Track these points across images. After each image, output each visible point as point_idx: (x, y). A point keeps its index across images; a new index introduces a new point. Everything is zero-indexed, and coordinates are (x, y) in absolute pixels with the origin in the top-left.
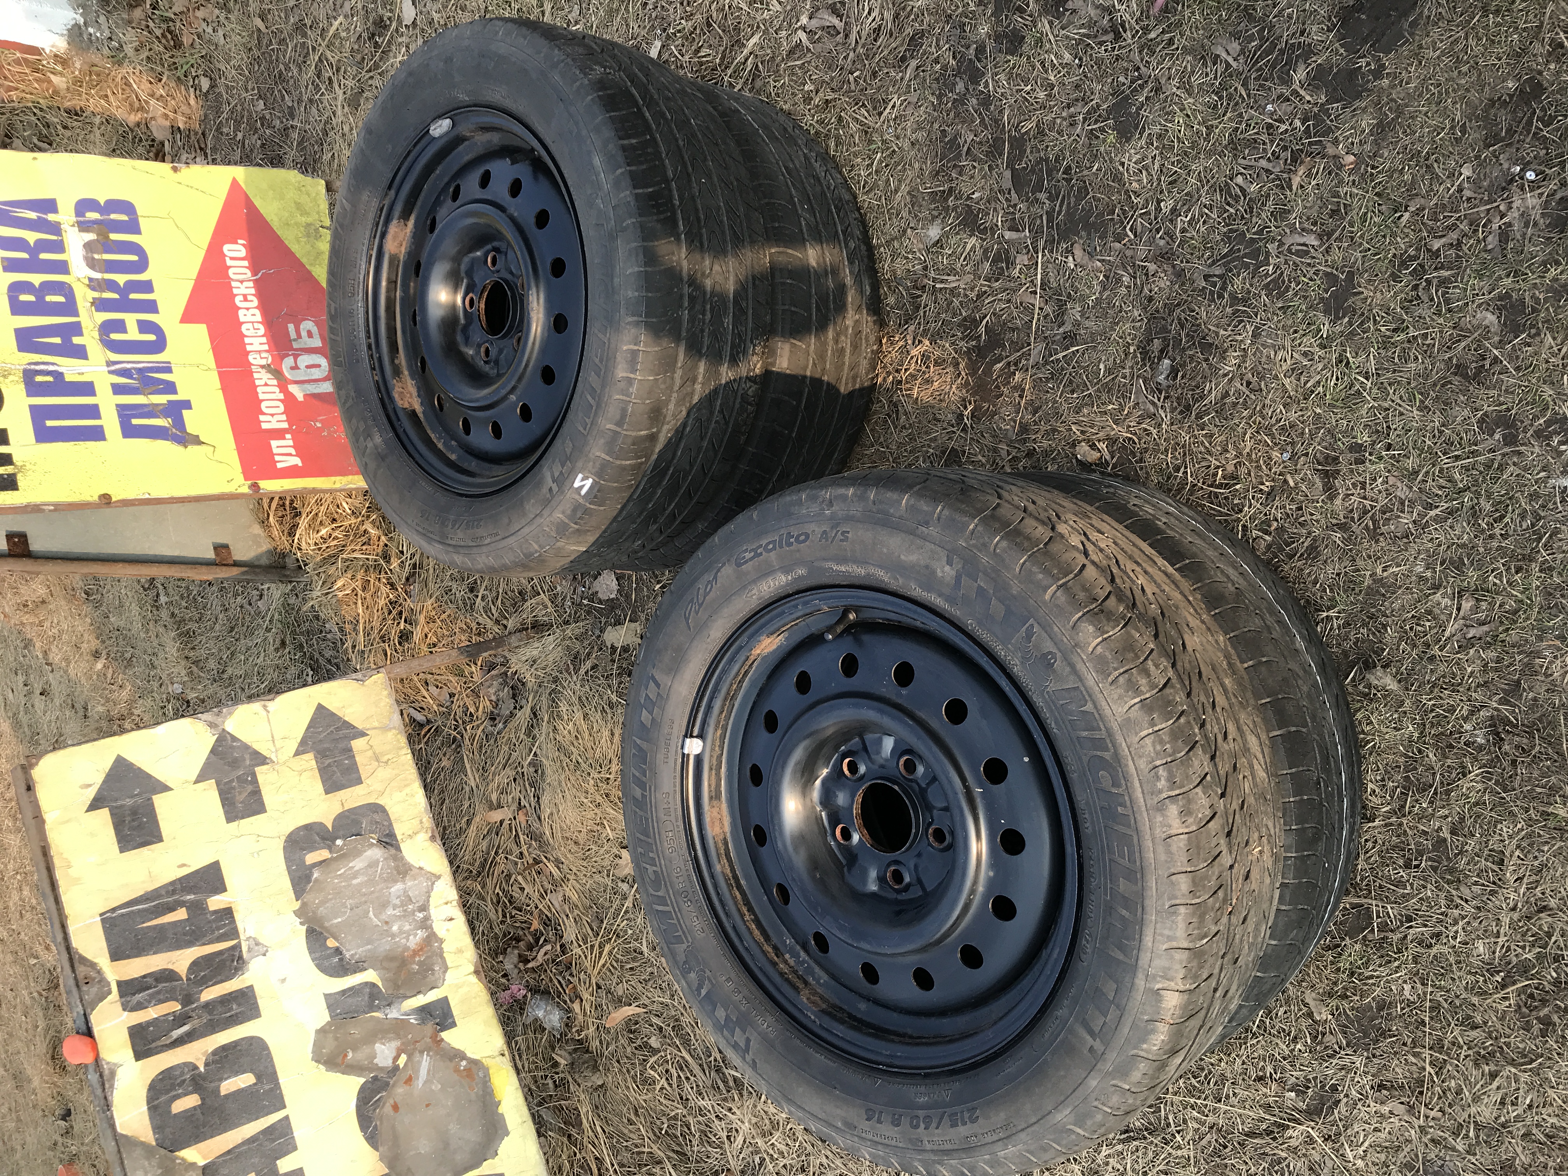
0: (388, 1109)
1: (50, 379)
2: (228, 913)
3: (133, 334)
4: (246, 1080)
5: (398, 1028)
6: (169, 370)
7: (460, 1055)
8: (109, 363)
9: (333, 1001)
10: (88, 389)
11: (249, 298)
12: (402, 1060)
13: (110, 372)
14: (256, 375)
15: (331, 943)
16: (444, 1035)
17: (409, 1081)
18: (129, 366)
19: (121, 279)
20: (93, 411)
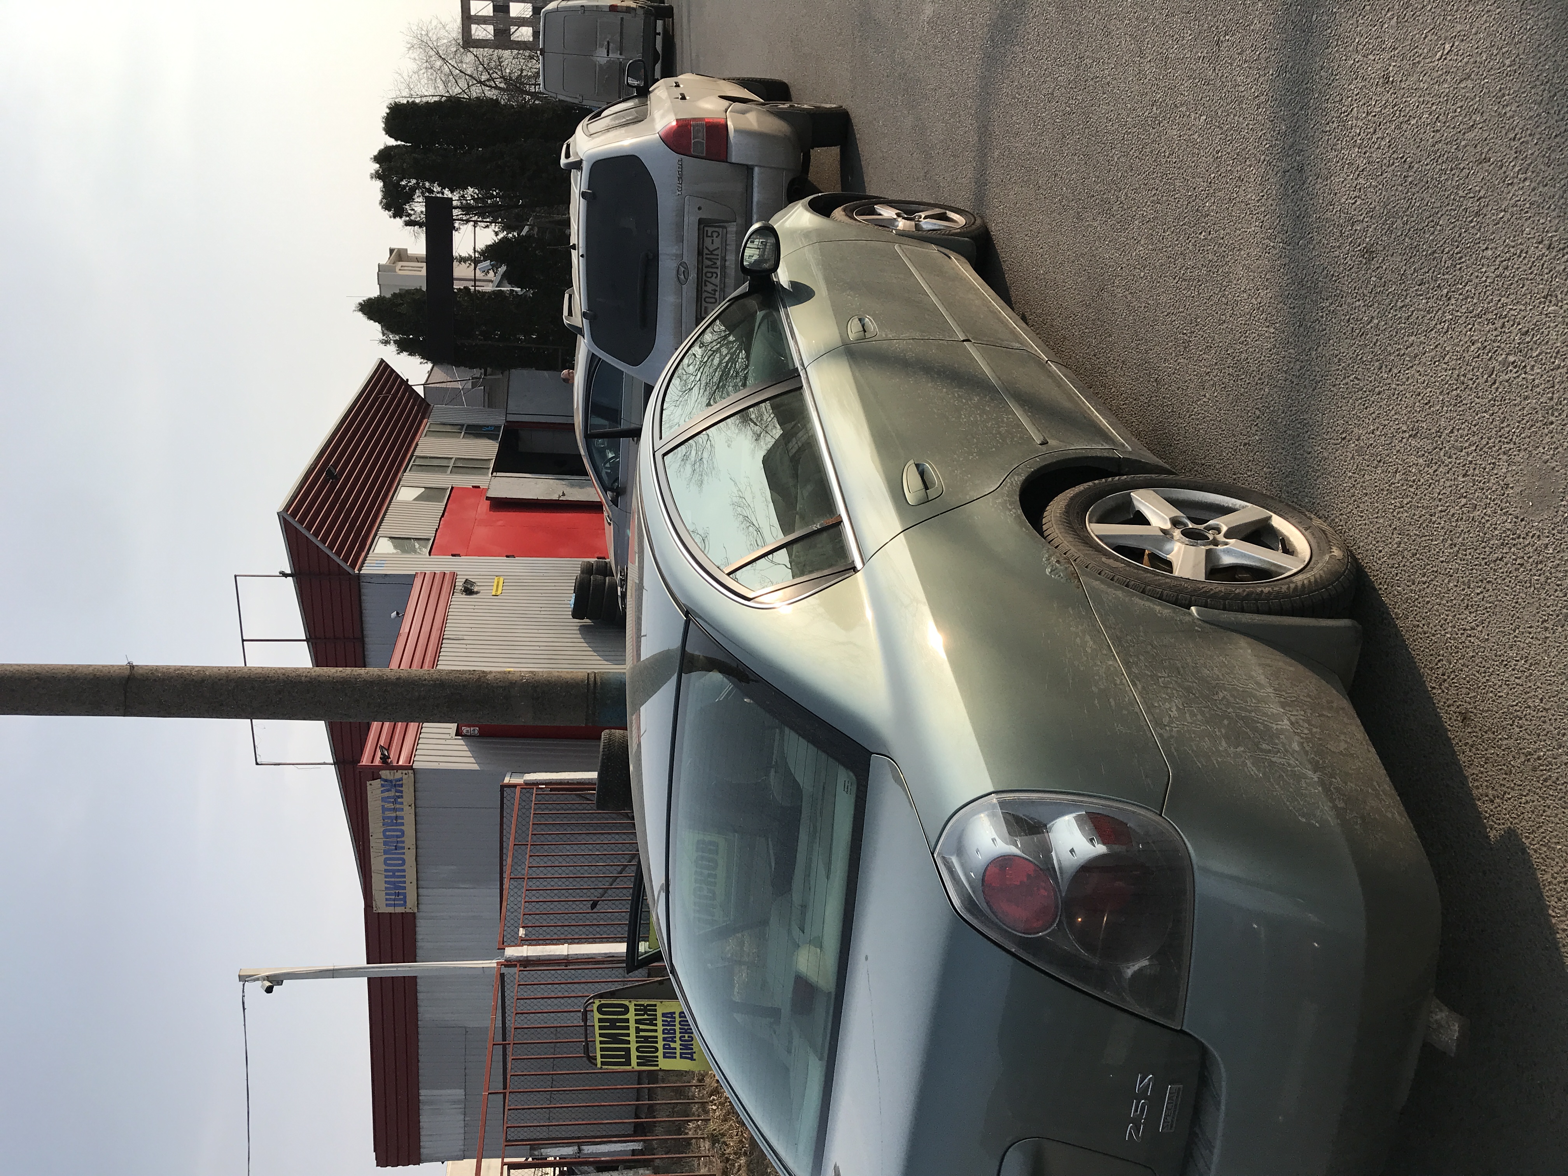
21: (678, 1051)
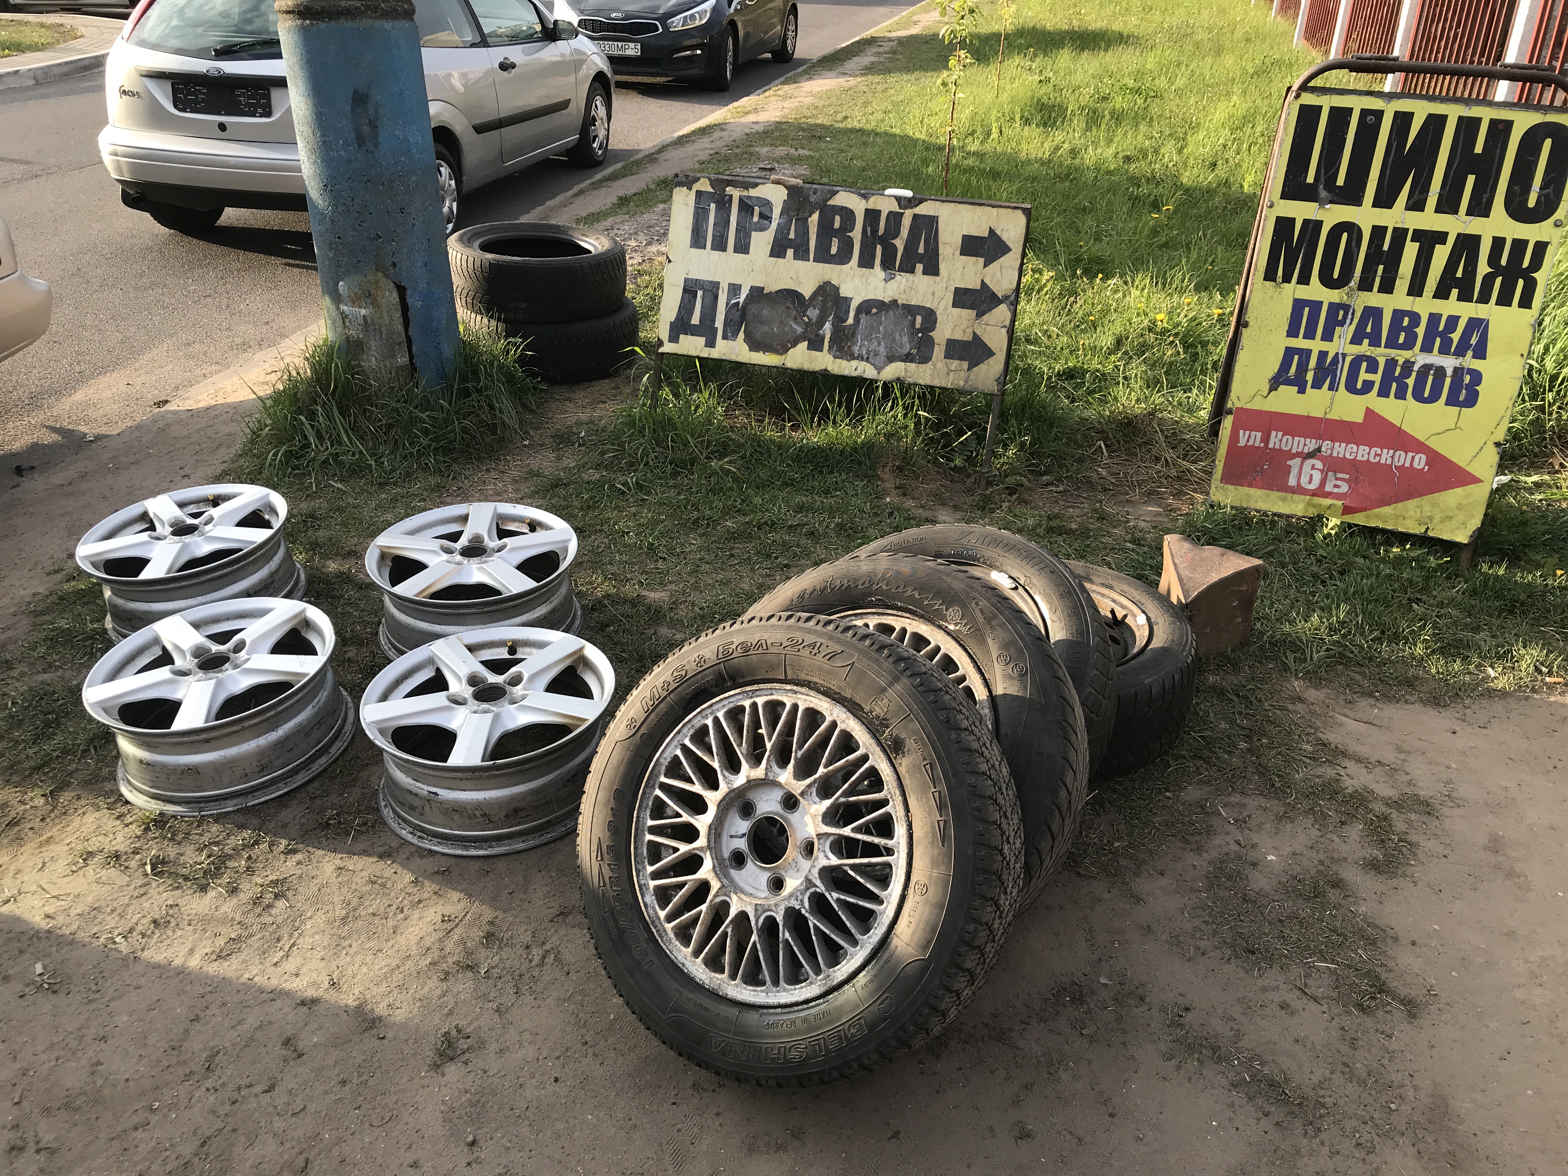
0: (789, 304)
1: (1340, 318)
2: (912, 271)
3: (1363, 376)
4: (834, 250)
5: (821, 323)
6: (1331, 388)
7: (794, 345)
8: (1344, 355)
9: (847, 300)
10: (1328, 336)
11: (1377, 458)
12: (806, 319)
13: (1337, 354)
14: (1314, 441)
15: (874, 310)
16: (806, 343)
17: (795, 319)
18: (1340, 366)
19: (1411, 381)
20: (1310, 335)
21: (1316, 345)
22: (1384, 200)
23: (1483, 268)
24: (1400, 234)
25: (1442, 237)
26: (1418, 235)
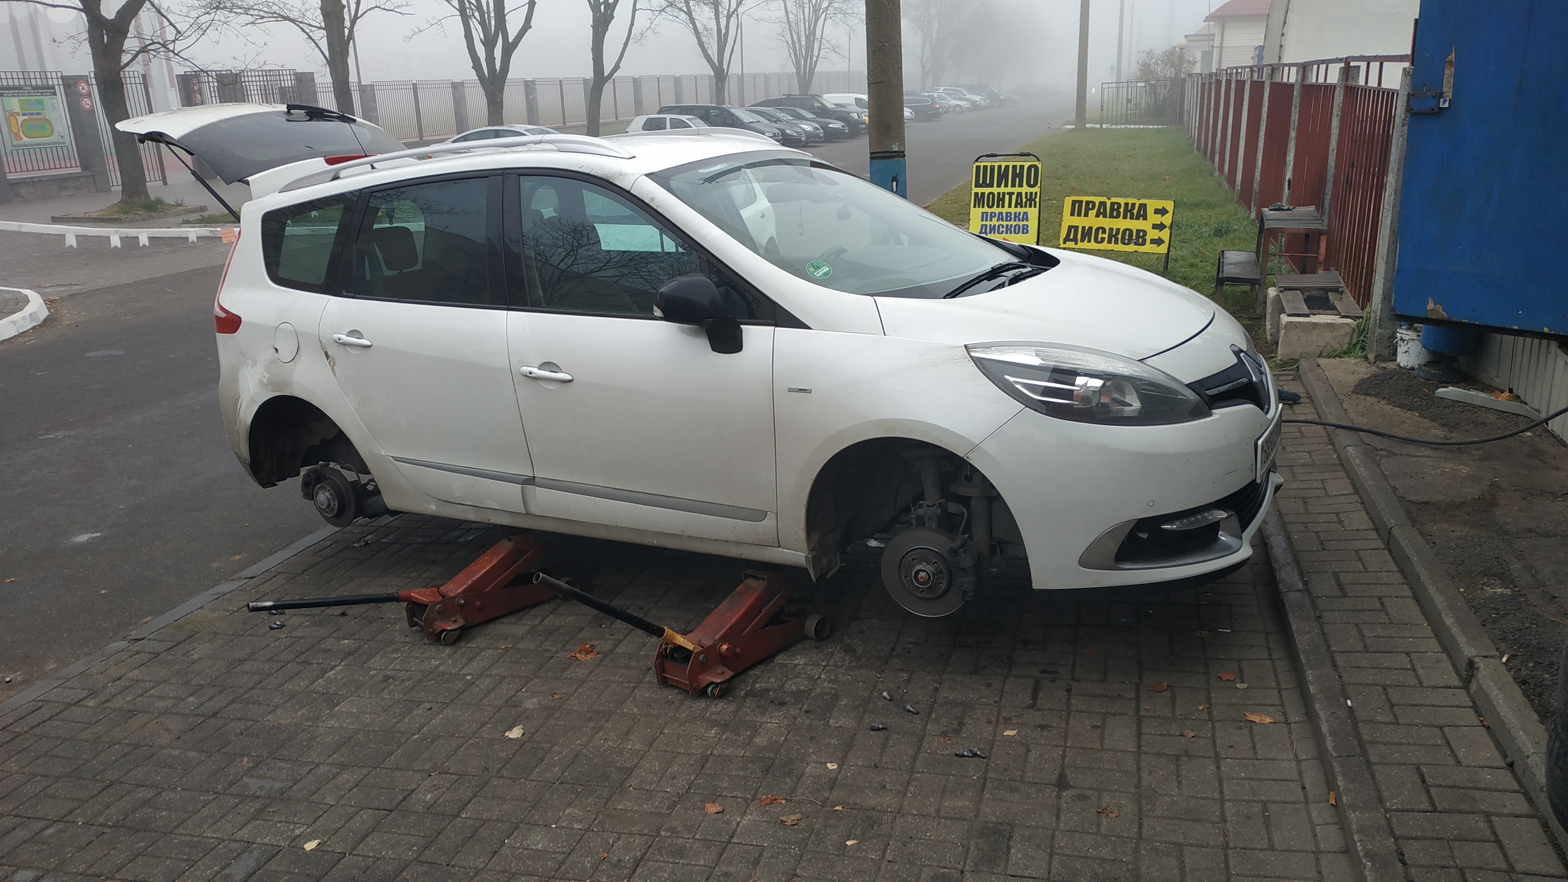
1: (993, 215)
10: (991, 220)
20: (986, 220)
21: (988, 223)
22: (999, 186)
23: (1024, 200)
24: (1004, 193)
25: (1013, 193)
26: (1008, 193)
